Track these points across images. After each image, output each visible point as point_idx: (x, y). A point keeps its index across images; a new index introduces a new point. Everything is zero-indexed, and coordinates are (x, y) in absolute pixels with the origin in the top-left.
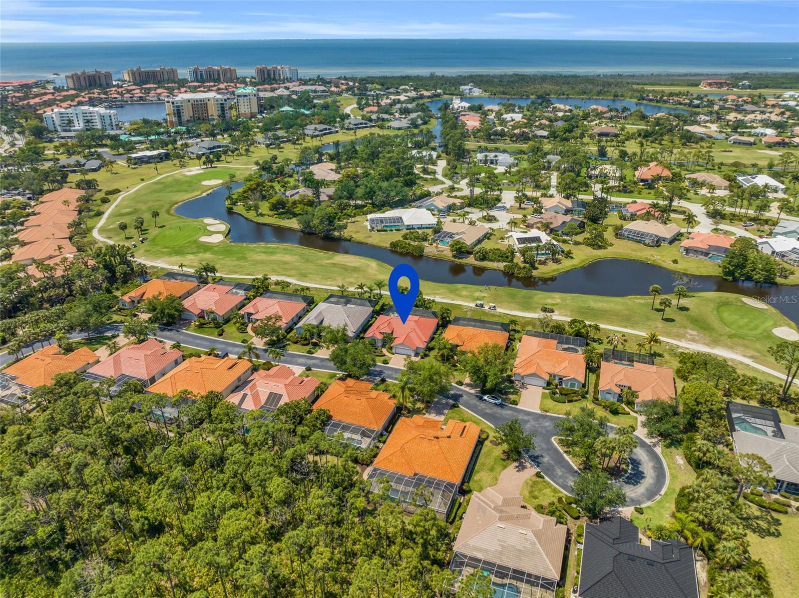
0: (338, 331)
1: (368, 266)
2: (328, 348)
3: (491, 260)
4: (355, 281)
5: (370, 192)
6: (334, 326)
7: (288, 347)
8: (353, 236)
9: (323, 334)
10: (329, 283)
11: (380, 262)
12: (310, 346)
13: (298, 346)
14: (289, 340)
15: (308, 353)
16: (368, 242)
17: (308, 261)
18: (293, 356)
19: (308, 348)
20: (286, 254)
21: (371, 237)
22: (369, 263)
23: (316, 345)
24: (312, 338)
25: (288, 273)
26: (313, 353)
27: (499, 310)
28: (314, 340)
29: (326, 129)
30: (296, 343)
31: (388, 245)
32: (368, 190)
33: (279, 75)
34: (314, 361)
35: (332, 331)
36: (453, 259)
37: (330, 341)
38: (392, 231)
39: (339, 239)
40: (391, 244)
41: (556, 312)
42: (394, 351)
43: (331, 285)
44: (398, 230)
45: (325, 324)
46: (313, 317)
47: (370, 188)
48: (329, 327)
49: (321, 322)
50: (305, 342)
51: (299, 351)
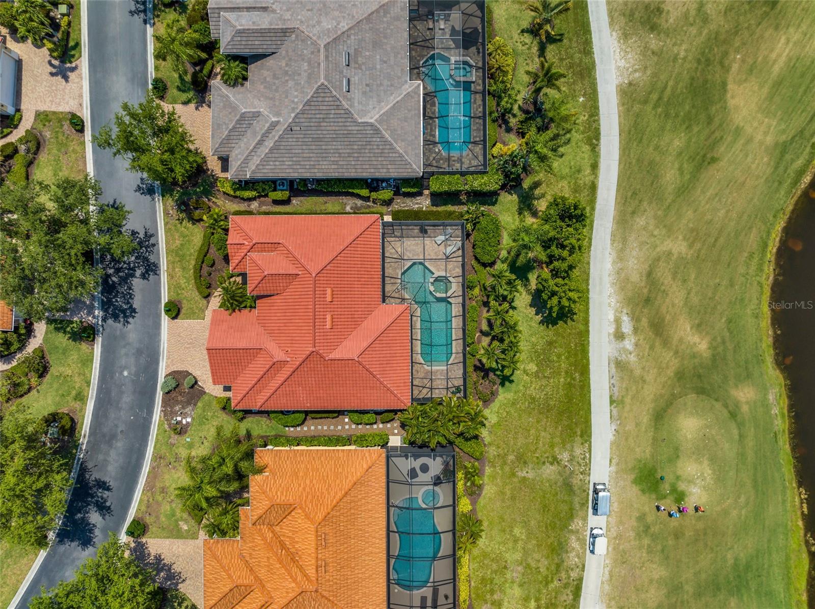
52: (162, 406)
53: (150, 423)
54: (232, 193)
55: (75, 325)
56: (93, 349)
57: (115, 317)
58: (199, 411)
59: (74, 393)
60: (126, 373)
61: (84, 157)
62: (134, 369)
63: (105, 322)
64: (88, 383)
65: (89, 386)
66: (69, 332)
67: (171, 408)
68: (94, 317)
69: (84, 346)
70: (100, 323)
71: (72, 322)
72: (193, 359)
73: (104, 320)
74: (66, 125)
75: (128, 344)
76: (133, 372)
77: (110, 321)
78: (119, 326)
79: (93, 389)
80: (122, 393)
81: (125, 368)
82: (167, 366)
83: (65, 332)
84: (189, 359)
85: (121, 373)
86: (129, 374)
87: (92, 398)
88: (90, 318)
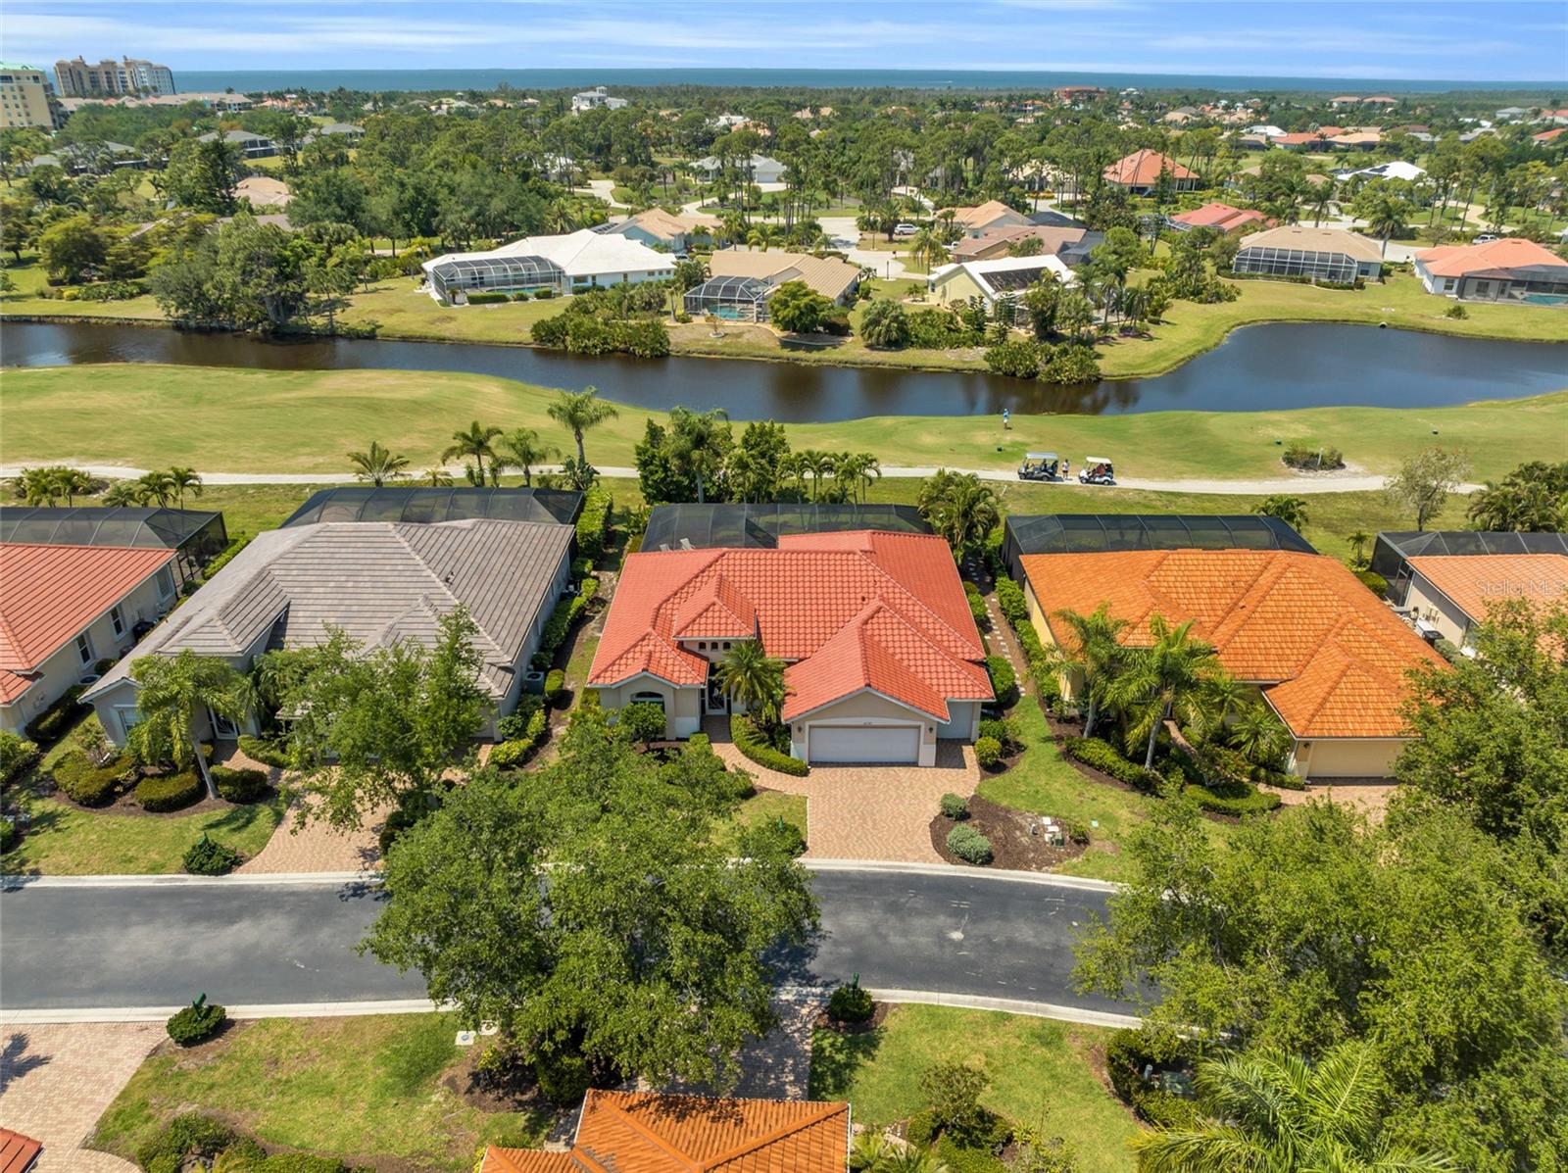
0: (406, 678)
1: (471, 393)
2: (344, 816)
3: (927, 344)
4: (429, 445)
5: (414, 205)
6: (369, 645)
7: (34, 845)
8: (381, 320)
9: (294, 710)
10: (305, 461)
11: (515, 383)
12: (214, 808)
13: (123, 823)
14: (51, 788)
15: (193, 866)
16: (447, 334)
17: (198, 399)
18: (73, 909)
19: (192, 826)
20: (98, 388)
21: (450, 319)
22: (471, 385)
23: (252, 792)
24: (221, 749)
25: (98, 445)
26: (232, 863)
27: (1122, 482)
28: (239, 762)
29: (253, 143)
30: (103, 799)
31: (526, 336)
32: (410, 193)
33: (124, 82)
34: (245, 933)
35: (359, 684)
36: (787, 353)
37: (360, 757)
38: (523, 298)
39: (331, 335)
40: (536, 328)
41: (1351, 466)
42: (798, 750)
43: (315, 469)
44: (548, 295)
45: (304, 638)
46: (211, 612)
47: (418, 190)
48: (332, 657)
49: (276, 634)
50: (168, 789)
51: (126, 864)
52: (1028, 869)
53: (1077, 891)
54: (526, 743)
55: (826, 1043)
56: (896, 1005)
57: (800, 955)
58: (1020, 803)
59: (1041, 1052)
60: (957, 935)
61: (310, 1021)
62: (942, 918)
63: (814, 977)
64: (1003, 1018)
65: (1009, 1017)
66: (851, 1056)
67: (1026, 849)
68: (802, 1002)
69: (890, 1023)
70: (818, 990)
71: (818, 1051)
72: (900, 813)
73: (809, 980)
74: (187, 1061)
75: (875, 927)
76: (950, 921)
77: (813, 966)
78: (824, 948)
79: (1020, 1008)
80: (1011, 945)
81: (942, 939)
82: (925, 859)
83: (851, 1066)
84: (901, 822)
85: (959, 945)
86: (956, 929)
87: (1045, 1011)
88: (805, 1011)
